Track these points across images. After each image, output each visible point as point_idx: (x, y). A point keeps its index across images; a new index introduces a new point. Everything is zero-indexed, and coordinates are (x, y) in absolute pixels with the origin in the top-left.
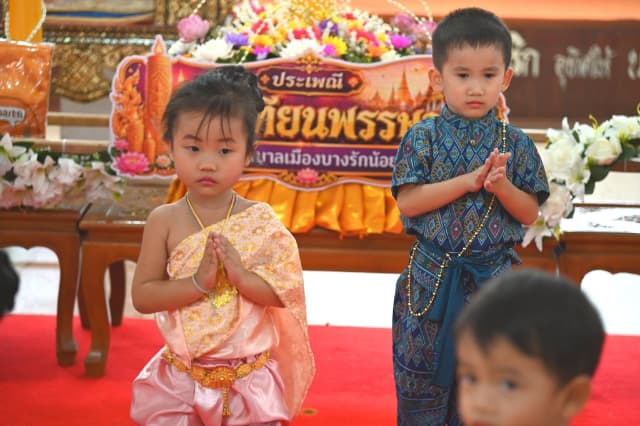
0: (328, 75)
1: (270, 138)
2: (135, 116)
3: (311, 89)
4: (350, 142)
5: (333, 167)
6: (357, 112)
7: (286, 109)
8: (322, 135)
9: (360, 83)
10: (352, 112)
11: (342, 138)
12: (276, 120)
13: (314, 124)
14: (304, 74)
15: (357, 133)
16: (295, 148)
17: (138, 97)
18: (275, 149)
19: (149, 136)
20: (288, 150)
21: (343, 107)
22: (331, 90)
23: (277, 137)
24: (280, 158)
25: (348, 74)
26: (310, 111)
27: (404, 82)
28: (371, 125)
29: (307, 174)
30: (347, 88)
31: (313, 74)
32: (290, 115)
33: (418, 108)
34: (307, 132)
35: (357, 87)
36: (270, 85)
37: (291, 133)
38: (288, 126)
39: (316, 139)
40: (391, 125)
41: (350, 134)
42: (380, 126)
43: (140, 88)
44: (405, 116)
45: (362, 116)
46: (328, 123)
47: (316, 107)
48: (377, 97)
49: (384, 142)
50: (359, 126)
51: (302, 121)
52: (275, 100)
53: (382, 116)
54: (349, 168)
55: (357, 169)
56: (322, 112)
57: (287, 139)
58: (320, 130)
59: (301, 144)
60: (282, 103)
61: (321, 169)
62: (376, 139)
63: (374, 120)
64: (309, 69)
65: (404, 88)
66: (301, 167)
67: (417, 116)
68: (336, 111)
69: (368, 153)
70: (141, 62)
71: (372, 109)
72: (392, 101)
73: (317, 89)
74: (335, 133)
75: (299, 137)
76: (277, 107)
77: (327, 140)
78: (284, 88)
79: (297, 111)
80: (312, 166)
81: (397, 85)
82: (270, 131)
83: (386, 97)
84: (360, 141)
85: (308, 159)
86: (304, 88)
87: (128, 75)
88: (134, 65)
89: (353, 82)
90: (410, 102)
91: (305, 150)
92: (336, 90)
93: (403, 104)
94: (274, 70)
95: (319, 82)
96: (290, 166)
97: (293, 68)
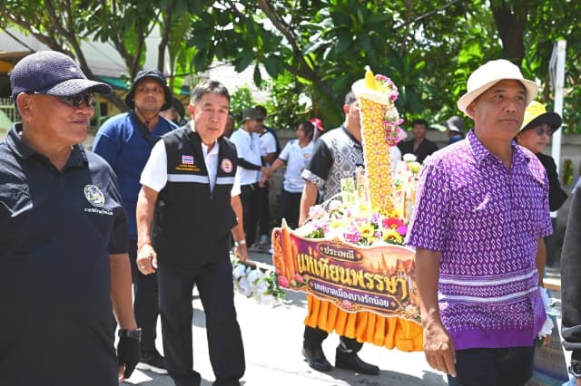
0: (347, 251)
1: (329, 281)
2: (281, 258)
3: (340, 258)
4: (362, 289)
5: (357, 302)
6: (364, 273)
7: (332, 267)
8: (350, 283)
9: (362, 257)
10: (361, 272)
11: (358, 286)
12: (330, 272)
13: (345, 277)
14: (336, 249)
15: (365, 284)
16: (339, 288)
17: (280, 248)
18: (331, 287)
19: (287, 269)
20: (336, 288)
21: (357, 269)
22: (349, 259)
23: (331, 281)
24: (333, 292)
25: (355, 252)
26: (342, 269)
27: (383, 259)
28: (371, 281)
29: (346, 302)
30: (356, 259)
31: (340, 249)
32: (334, 270)
33: (393, 275)
34: (343, 281)
35: (361, 259)
36: (324, 252)
37: (336, 280)
38: (335, 276)
39: (347, 285)
40: (381, 283)
41: (362, 285)
42: (376, 283)
43: (280, 244)
44: (387, 278)
45: (366, 275)
46: (351, 277)
47: (345, 267)
48: (372, 266)
49: (379, 292)
50: (366, 281)
51: (340, 274)
52: (327, 261)
53: (377, 277)
54: (365, 303)
55: (368, 304)
56: (348, 271)
57: (335, 282)
58: (348, 280)
59: (340, 286)
60: (330, 263)
61: (352, 301)
62: (375, 290)
63: (372, 278)
64: (338, 246)
65: (384, 263)
66: (344, 299)
67: (393, 278)
68: (353, 271)
69: (373, 296)
70: (279, 231)
71: (371, 273)
72: (379, 269)
73: (343, 258)
74: (355, 283)
75: (340, 282)
76: (329, 265)
77: (352, 286)
78: (330, 255)
79: (337, 267)
80: (348, 299)
81: (380, 261)
82: (328, 277)
83: (376, 266)
84: (367, 289)
85: (344, 295)
86: (337, 257)
87: (276, 236)
88: (277, 232)
89: (359, 256)
90: (388, 271)
91: (344, 290)
92: (351, 260)
93: (385, 272)
94: (324, 245)
95: (343, 254)
96: (339, 297)
97: (331, 245)
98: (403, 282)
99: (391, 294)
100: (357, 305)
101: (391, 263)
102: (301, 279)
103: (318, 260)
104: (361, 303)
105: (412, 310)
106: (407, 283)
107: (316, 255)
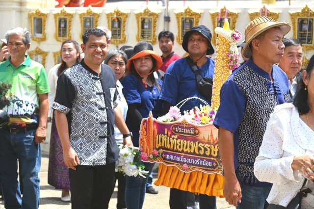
0: (190, 128)
1: (175, 151)
2: (145, 139)
3: (185, 134)
4: (196, 155)
5: (192, 164)
6: (199, 143)
7: (179, 140)
8: (189, 151)
9: (199, 132)
10: (197, 143)
11: (194, 153)
12: (177, 144)
13: (186, 148)
14: (183, 128)
15: (199, 152)
16: (182, 155)
17: (145, 133)
18: (176, 155)
19: (148, 147)
20: (180, 156)
21: (195, 140)
22: (190, 134)
23: (177, 151)
24: (178, 159)
25: (195, 128)
26: (185, 142)
27: (212, 133)
28: (203, 149)
29: (185, 166)
30: (195, 134)
31: (186, 128)
32: (180, 143)
33: (216, 143)
34: (185, 150)
35: (198, 134)
36: (175, 131)
37: (180, 150)
38: (180, 147)
39: (187, 153)
40: (209, 149)
41: (197, 152)
42: (206, 150)
43: (146, 129)
44: (213, 146)
45: (200, 145)
46: (190, 147)
47: (187, 141)
48: (204, 138)
49: (206, 156)
50: (199, 149)
51: (183, 145)
52: (176, 137)
53: (207, 146)
55: (200, 166)
56: (189, 142)
57: (179, 152)
58: (188, 150)
59: (183, 154)
61: (189, 164)
62: (204, 155)
63: (203, 147)
64: (185, 126)
65: (212, 135)
66: (184, 163)
67: (216, 147)
68: (192, 142)
69: (202, 159)
70: (146, 120)
71: (203, 143)
72: (208, 140)
73: (187, 134)
74: (192, 151)
75: (183, 151)
76: (177, 139)
77: (190, 153)
78: (179, 132)
79: (182, 141)
80: (186, 163)
81: (210, 134)
82: (175, 149)
83: (206, 138)
84: (200, 155)
85: (185, 160)
86: (183, 133)
87: (143, 124)
89: (197, 132)
90: (214, 141)
91: (184, 156)
92: (192, 134)
93: (212, 142)
94: (176, 126)
95: (187, 131)
96: (181, 162)
97: (180, 125)
99: (214, 157)
100: (192, 167)
101: (216, 136)
102: (157, 153)
103: (170, 137)
104: (194, 165)
107: (169, 134)
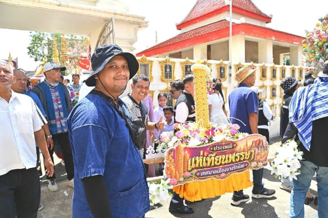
0: (229, 144)
1: (213, 167)
2: (173, 167)
3: (224, 149)
4: (233, 163)
7: (217, 157)
8: (227, 163)
9: (237, 145)
10: (234, 154)
12: (215, 160)
13: (225, 160)
14: (222, 145)
16: (220, 168)
17: (173, 160)
18: (214, 170)
19: (177, 172)
20: (218, 169)
21: (232, 153)
22: (230, 149)
23: (215, 166)
24: (216, 172)
25: (233, 143)
26: (224, 156)
27: (247, 143)
28: (239, 157)
29: (223, 175)
30: (233, 147)
31: (225, 145)
32: (219, 158)
33: (249, 150)
34: (223, 163)
35: (236, 147)
36: (213, 150)
37: (218, 164)
38: (218, 162)
39: (225, 164)
40: (243, 156)
41: (234, 161)
42: (241, 156)
43: (173, 157)
44: (246, 152)
45: (237, 155)
46: (228, 159)
47: (225, 155)
48: (240, 149)
50: (236, 158)
51: (222, 159)
52: (214, 155)
53: (242, 154)
54: (233, 170)
55: (235, 170)
56: (227, 156)
57: (217, 166)
58: (226, 162)
59: (221, 166)
60: (216, 155)
61: (226, 173)
62: (240, 161)
63: (239, 155)
65: (247, 145)
66: (222, 173)
67: (249, 152)
68: (230, 155)
69: (237, 165)
70: (174, 149)
71: (239, 152)
72: (244, 149)
73: (226, 149)
74: (230, 161)
75: (221, 164)
76: (215, 157)
78: (217, 150)
79: (220, 156)
80: (224, 172)
81: (245, 144)
82: (213, 164)
83: (242, 148)
84: (236, 162)
85: (222, 171)
86: (222, 150)
87: (169, 154)
88: (171, 150)
89: (235, 145)
90: (248, 148)
91: (222, 168)
92: (231, 149)
93: (246, 149)
94: (214, 146)
95: (226, 147)
96: (218, 174)
97: (219, 144)
98: (253, 151)
99: (246, 160)
100: (229, 173)
101: (250, 144)
102: (189, 174)
103: (207, 156)
104: (231, 171)
105: (254, 164)
106: (255, 152)
107: (206, 154)
